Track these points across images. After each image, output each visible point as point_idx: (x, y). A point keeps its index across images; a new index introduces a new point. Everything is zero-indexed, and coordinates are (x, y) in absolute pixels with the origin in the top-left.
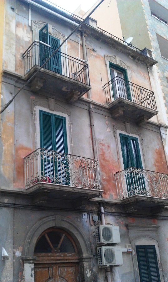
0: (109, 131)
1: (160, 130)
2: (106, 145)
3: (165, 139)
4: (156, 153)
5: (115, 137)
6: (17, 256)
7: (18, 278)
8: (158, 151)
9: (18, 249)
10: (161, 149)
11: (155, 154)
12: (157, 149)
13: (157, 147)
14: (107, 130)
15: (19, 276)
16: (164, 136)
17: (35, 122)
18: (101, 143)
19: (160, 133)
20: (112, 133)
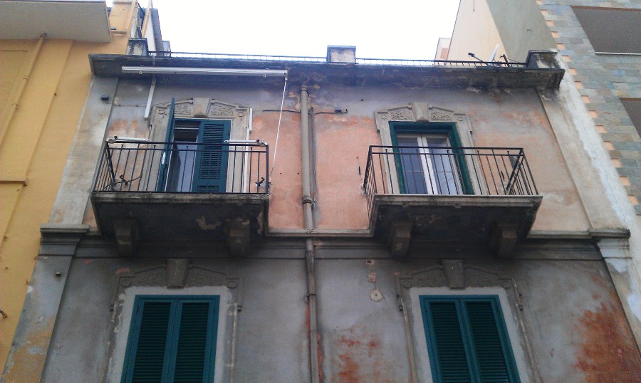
0: (380, 296)
1: (598, 249)
2: (366, 341)
3: (626, 273)
4: (588, 324)
5: (401, 310)
8: (594, 318)
10: (610, 310)
11: (584, 329)
12: (589, 314)
13: (593, 306)
14: (373, 296)
16: (618, 266)
17: (116, 329)
18: (344, 341)
19: (603, 259)
20: (390, 301)
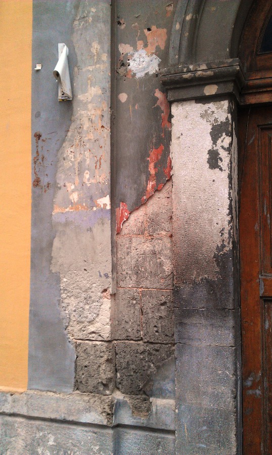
6: (139, 75)
7: (144, 177)
9: (144, 39)
15: (147, 167)
